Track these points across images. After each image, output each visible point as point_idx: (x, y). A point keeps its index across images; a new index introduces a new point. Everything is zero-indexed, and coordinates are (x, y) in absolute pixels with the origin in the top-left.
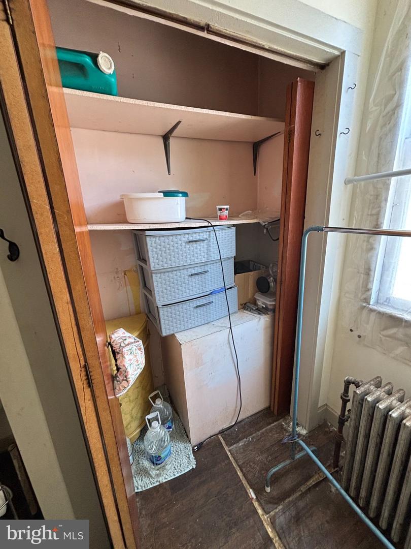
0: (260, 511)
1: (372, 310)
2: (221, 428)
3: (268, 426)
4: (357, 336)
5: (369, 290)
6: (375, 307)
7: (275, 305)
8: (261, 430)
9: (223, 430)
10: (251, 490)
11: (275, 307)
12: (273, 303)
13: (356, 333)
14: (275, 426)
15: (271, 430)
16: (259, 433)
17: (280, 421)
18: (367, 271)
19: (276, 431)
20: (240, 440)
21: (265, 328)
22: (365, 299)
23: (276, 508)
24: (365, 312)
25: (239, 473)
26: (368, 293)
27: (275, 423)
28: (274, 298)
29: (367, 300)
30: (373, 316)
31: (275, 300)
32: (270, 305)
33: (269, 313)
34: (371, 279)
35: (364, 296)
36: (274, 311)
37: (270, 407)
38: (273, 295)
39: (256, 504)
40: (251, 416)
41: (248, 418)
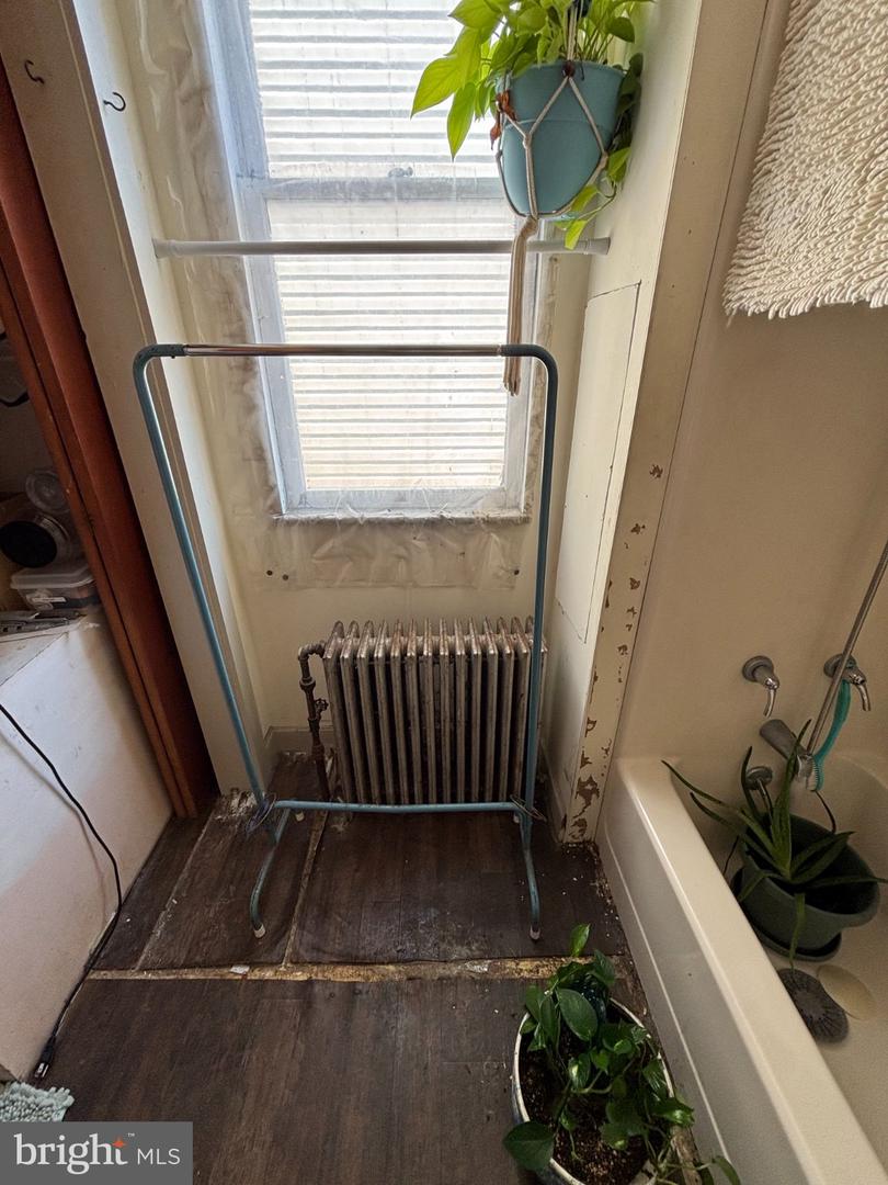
0: (269, 974)
1: (290, 523)
2: (85, 957)
3: (193, 846)
4: (281, 578)
5: (272, 489)
6: (292, 517)
7: (93, 586)
8: (184, 867)
9: (92, 956)
10: (233, 969)
11: (95, 589)
12: (88, 581)
13: (278, 574)
14: (205, 835)
15: (203, 850)
16: (185, 874)
17: (210, 819)
18: (259, 452)
19: (214, 840)
20: (151, 927)
21: (91, 653)
22: (271, 507)
23: (289, 938)
24: (280, 531)
25: (191, 977)
26: (273, 495)
27: (204, 831)
28: (84, 569)
29: (275, 508)
30: (296, 534)
31: (89, 572)
32: (79, 589)
33: (84, 610)
34: (270, 466)
35: (269, 502)
36: (96, 599)
37: (174, 814)
38: (79, 560)
39: (257, 975)
40: (146, 865)
41: (140, 874)
